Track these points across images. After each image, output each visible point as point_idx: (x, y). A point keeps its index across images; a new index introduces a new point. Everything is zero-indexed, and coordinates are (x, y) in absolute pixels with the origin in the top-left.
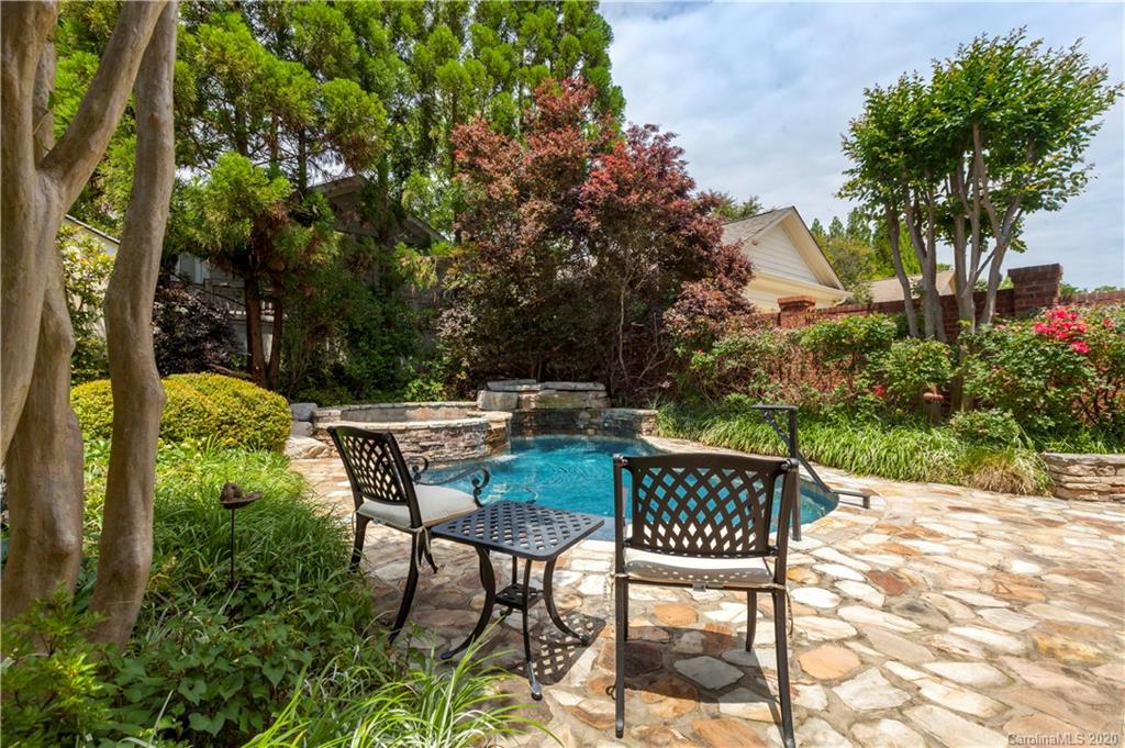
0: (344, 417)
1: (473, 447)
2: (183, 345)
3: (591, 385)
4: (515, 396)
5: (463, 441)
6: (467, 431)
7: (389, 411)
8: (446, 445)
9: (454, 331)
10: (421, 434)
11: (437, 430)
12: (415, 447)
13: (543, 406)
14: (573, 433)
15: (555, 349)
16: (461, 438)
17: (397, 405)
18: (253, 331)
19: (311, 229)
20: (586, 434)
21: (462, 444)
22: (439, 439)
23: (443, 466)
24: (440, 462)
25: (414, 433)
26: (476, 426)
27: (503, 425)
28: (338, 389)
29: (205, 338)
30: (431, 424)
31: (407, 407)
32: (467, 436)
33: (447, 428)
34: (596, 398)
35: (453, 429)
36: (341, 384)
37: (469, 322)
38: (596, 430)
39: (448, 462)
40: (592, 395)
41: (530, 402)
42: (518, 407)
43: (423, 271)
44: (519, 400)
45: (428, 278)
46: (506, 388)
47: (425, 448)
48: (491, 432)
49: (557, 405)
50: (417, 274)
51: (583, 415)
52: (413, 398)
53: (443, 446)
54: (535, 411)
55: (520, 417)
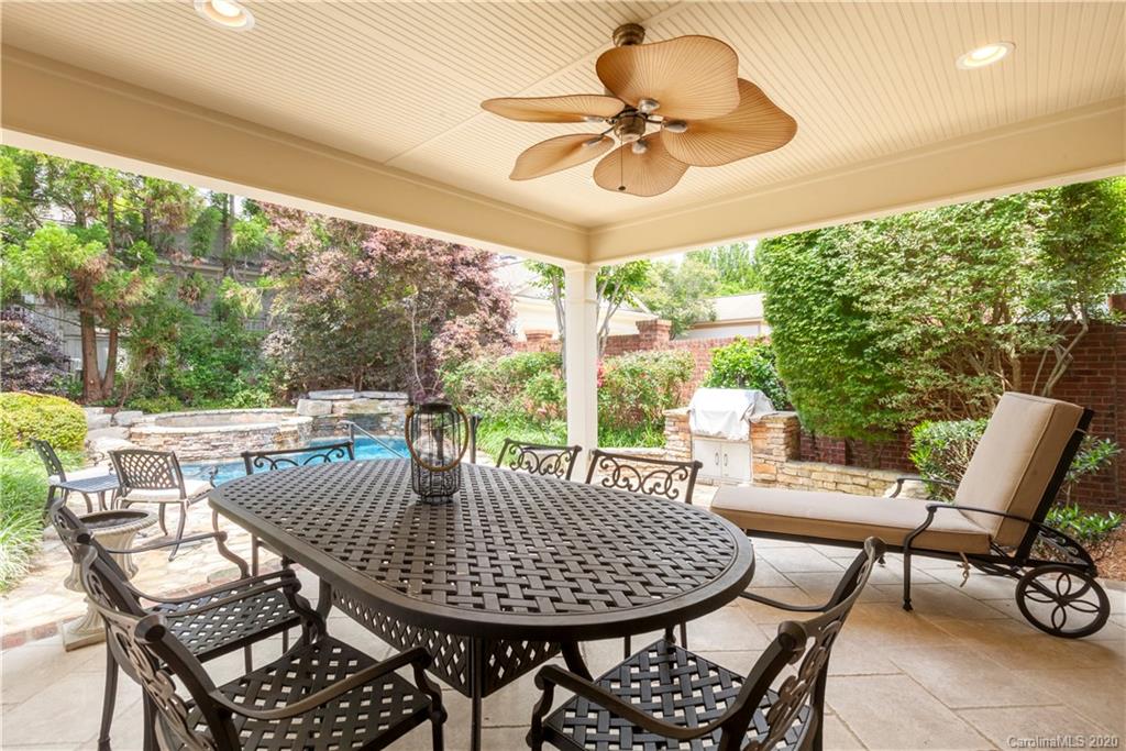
0: (157, 423)
1: (261, 446)
2: (12, 368)
3: (396, 395)
4: (329, 404)
5: (251, 441)
6: (255, 434)
7: (216, 416)
8: (235, 444)
9: (277, 350)
10: (212, 436)
11: (227, 433)
12: (208, 446)
13: (352, 412)
14: (377, 434)
15: (369, 365)
16: (249, 439)
17: (222, 411)
18: (88, 352)
19: (134, 272)
20: (387, 434)
21: (250, 444)
22: (228, 440)
25: (206, 436)
26: (264, 430)
27: (296, 428)
28: (168, 398)
29: (31, 363)
30: (222, 429)
31: (231, 413)
32: (255, 437)
33: (235, 431)
34: (397, 405)
35: (242, 432)
36: (171, 395)
37: (290, 343)
40: (393, 402)
41: (342, 409)
42: (332, 412)
43: (249, 300)
44: (333, 406)
45: (253, 307)
46: (324, 397)
47: (216, 447)
48: (279, 434)
49: (363, 412)
50: (242, 304)
51: (387, 419)
52: (240, 406)
53: (231, 445)
54: (347, 417)
55: (332, 421)
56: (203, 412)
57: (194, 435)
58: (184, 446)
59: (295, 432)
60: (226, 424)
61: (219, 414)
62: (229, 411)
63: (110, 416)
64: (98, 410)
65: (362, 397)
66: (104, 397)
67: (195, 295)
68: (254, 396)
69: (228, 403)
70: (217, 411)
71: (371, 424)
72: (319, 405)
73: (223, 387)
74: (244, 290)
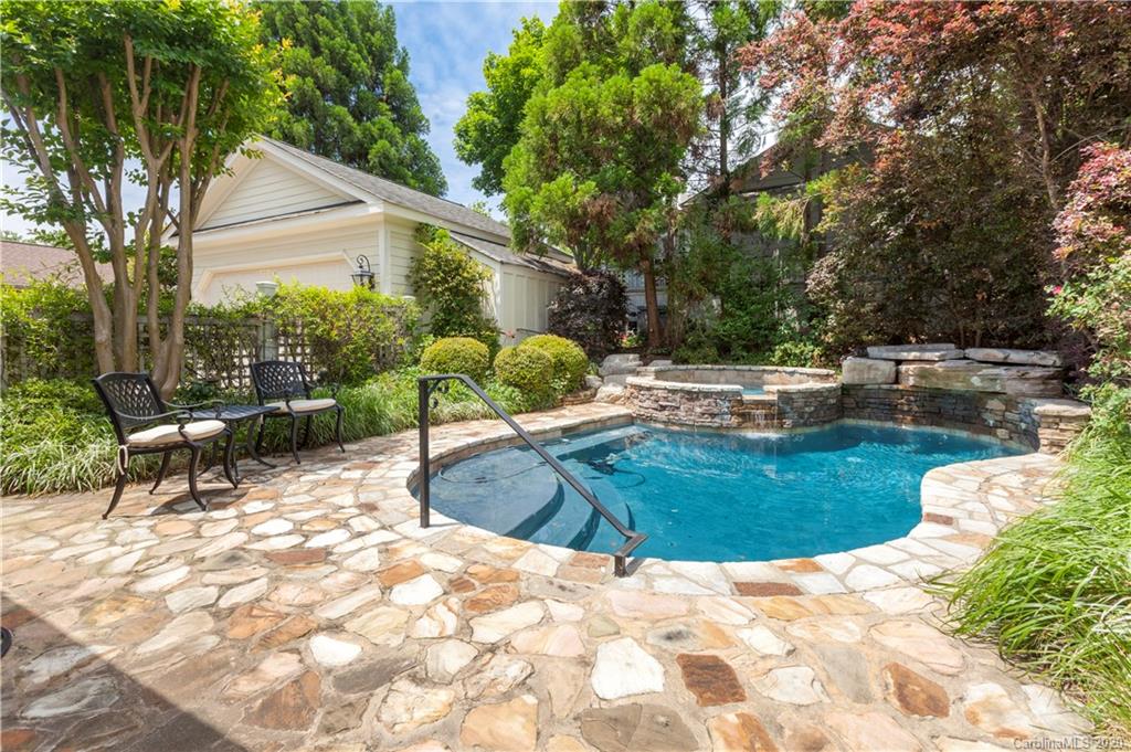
1: (713, 415)
5: (701, 406)
6: (705, 397)
8: (682, 407)
10: (660, 393)
11: (674, 392)
13: (923, 383)
14: (978, 432)
16: (698, 403)
18: (649, 301)
20: (995, 435)
21: (698, 410)
22: (674, 400)
23: (676, 428)
24: (674, 424)
26: (719, 393)
29: (573, 310)
32: (706, 402)
33: (682, 390)
35: (689, 392)
38: (1011, 432)
39: (682, 425)
40: (1014, 371)
42: (896, 382)
43: (787, 219)
44: (898, 372)
45: (791, 227)
46: (885, 355)
47: (663, 408)
48: (741, 402)
49: (941, 384)
50: (779, 224)
51: (994, 404)
53: (678, 408)
55: (892, 395)
58: (641, 401)
59: (772, 403)
63: (641, 362)
64: (631, 356)
65: (965, 358)
66: (662, 346)
67: (729, 224)
68: (798, 351)
69: (766, 358)
71: (965, 409)
72: (870, 367)
73: (766, 336)
74: (783, 205)
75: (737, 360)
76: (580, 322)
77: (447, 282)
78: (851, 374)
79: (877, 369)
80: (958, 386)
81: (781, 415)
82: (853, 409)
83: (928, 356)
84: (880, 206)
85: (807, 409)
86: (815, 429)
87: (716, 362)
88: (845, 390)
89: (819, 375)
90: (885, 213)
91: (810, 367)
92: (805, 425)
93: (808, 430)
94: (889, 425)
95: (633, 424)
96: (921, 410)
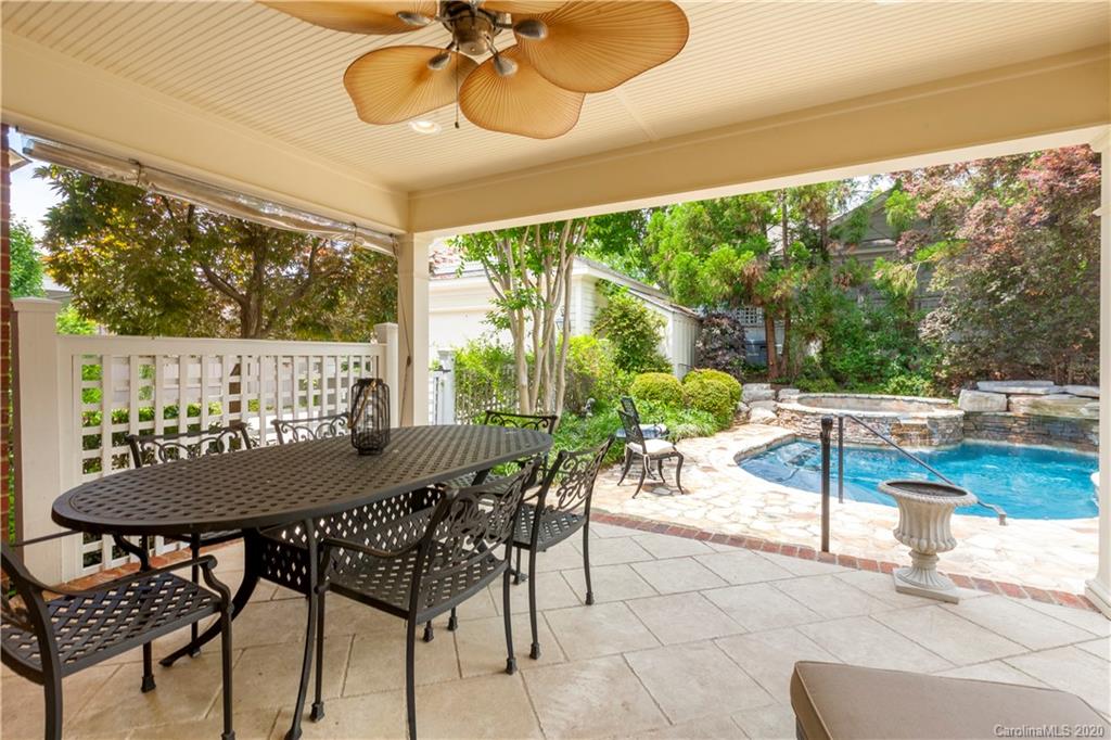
0: (802, 401)
4: (1003, 398)
6: (869, 422)
7: (866, 401)
8: (848, 429)
9: (933, 332)
13: (1036, 412)
17: (872, 396)
18: (768, 339)
21: (864, 432)
26: (880, 418)
27: (925, 422)
29: (720, 348)
31: (882, 399)
32: (869, 425)
37: (948, 322)
41: (1021, 406)
42: (1008, 410)
43: (901, 279)
44: (1009, 403)
45: (906, 285)
46: (996, 389)
49: (1053, 414)
50: (894, 283)
52: (895, 392)
53: (844, 429)
54: (1027, 417)
55: (1006, 421)
56: (853, 395)
57: (813, 414)
58: (805, 423)
59: (924, 427)
60: (876, 410)
61: (869, 398)
62: (880, 396)
63: (773, 391)
64: (765, 386)
65: (1065, 393)
66: (780, 376)
67: (847, 281)
68: (910, 383)
69: (882, 388)
70: (867, 396)
71: (1072, 432)
72: (987, 399)
73: (878, 371)
74: (897, 268)
75: (853, 389)
76: (727, 358)
77: (634, 328)
78: (971, 405)
79: (992, 400)
80: (1068, 415)
81: (930, 435)
82: (972, 431)
83: (1033, 390)
84: (993, 278)
85: (948, 431)
86: (952, 447)
87: (833, 391)
88: (967, 416)
89: (940, 404)
90: (999, 283)
91: (924, 396)
92: (947, 443)
93: (947, 447)
94: (1005, 443)
95: (796, 441)
96: (1032, 431)
